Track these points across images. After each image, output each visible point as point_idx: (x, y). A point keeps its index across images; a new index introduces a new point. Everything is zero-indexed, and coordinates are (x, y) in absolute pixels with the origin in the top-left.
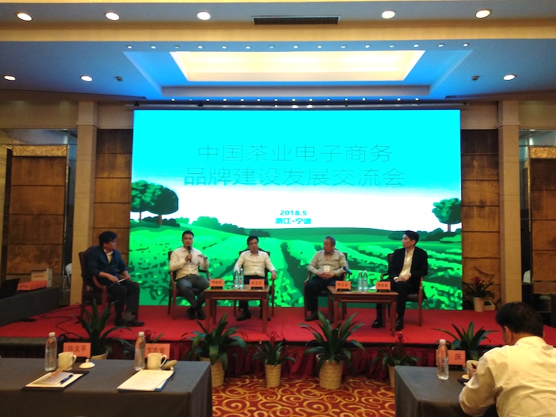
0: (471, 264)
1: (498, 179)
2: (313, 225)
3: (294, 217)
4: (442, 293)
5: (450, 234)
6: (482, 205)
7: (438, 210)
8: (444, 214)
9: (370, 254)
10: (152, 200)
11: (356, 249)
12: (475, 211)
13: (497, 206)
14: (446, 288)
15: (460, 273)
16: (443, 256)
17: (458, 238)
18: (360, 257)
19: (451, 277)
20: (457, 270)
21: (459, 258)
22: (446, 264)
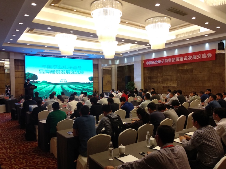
0: (94, 88)
1: (98, 73)
2: (67, 82)
3: (63, 80)
4: (90, 93)
5: (91, 83)
6: (96, 78)
7: (89, 78)
8: (90, 79)
9: (78, 87)
10: (31, 77)
11: (75, 86)
12: (95, 78)
13: (98, 78)
14: (91, 93)
15: (93, 90)
16: (90, 87)
17: (92, 84)
18: (76, 88)
19: (92, 91)
20: (92, 89)
21: (93, 87)
22: (91, 88)
